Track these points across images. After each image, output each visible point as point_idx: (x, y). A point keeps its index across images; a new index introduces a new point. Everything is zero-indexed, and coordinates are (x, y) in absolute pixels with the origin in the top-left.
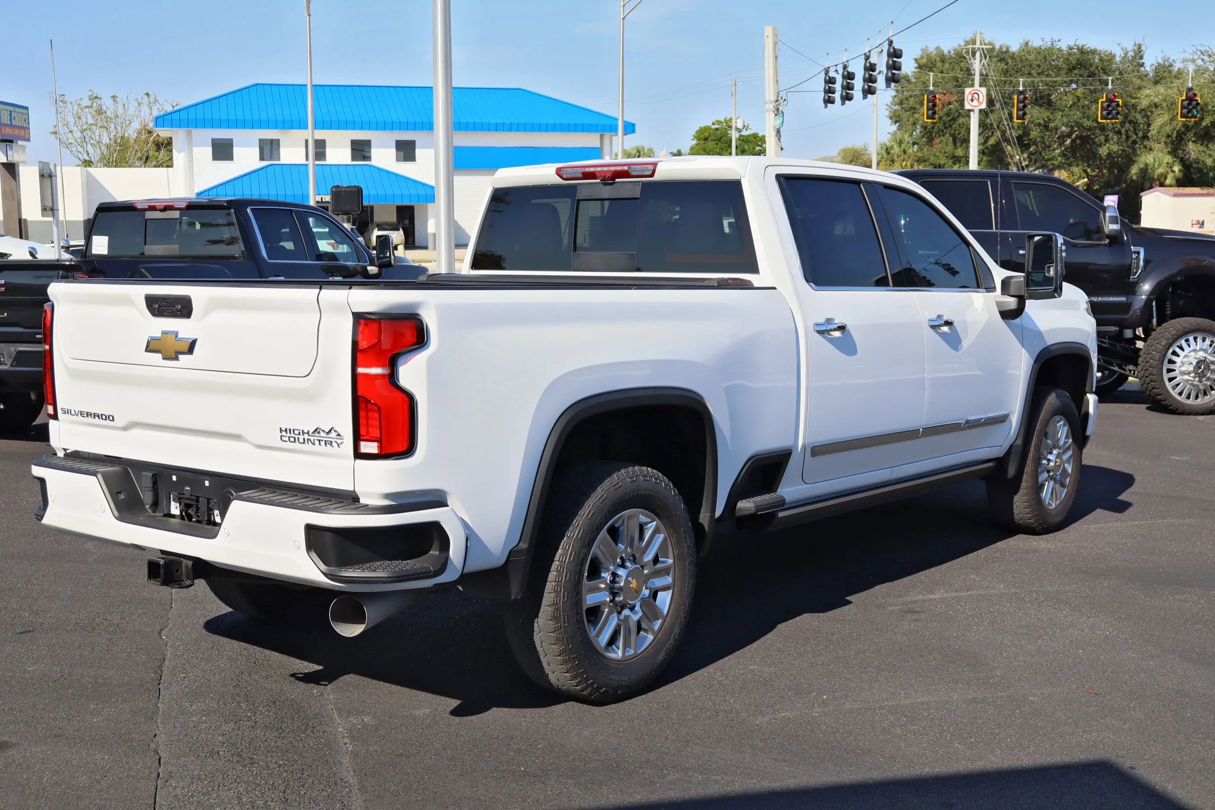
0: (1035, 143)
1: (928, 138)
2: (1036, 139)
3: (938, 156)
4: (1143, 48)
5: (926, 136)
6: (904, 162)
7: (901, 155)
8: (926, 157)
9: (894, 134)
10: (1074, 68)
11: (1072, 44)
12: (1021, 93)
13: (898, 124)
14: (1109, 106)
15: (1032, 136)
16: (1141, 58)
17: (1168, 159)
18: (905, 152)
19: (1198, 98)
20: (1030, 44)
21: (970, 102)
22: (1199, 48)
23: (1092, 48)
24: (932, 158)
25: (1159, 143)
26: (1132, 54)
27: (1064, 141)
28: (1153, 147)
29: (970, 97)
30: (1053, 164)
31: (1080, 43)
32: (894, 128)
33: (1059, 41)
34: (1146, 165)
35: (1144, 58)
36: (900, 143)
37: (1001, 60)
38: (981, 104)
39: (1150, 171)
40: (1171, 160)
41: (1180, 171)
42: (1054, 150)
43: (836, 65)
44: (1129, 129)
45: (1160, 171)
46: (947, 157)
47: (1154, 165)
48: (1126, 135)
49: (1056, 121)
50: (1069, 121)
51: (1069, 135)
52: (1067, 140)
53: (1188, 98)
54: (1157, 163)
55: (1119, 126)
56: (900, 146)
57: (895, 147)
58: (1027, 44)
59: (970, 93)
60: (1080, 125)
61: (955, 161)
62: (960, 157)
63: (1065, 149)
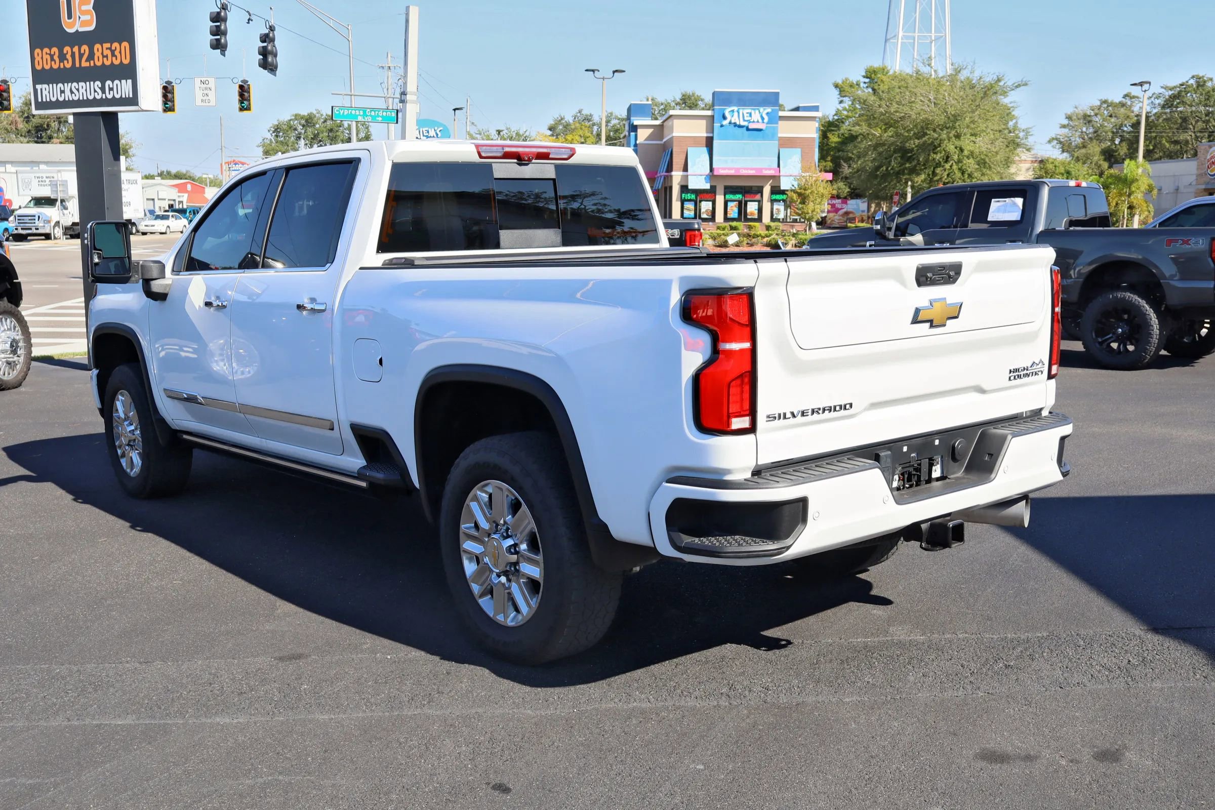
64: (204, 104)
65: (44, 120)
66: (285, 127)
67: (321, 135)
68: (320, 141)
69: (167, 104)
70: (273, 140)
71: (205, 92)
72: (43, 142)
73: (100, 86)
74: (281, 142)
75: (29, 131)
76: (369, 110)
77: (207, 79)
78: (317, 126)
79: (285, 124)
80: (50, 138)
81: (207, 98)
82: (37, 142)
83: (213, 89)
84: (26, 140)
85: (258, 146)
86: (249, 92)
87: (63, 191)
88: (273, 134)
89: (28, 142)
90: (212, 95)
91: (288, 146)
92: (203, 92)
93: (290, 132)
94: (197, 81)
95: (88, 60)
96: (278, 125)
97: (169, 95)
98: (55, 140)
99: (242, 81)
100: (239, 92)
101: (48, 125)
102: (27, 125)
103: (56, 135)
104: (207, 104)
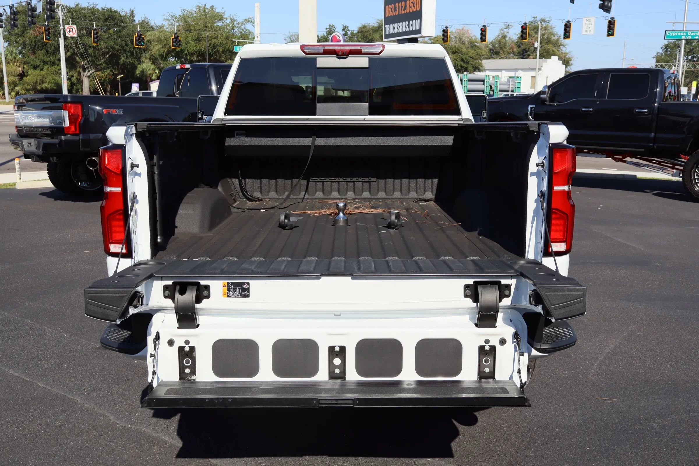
0: (91, 56)
1: (32, 50)
2: (91, 54)
3: (35, 61)
4: (134, 13)
5: (31, 50)
6: (15, 63)
7: (13, 59)
8: (28, 61)
9: (7, 47)
10: (107, 19)
11: (103, 7)
12: (95, 29)
13: (8, 42)
14: (139, 39)
15: (89, 52)
16: (134, 17)
17: (153, 67)
18: (15, 58)
19: (180, 38)
20: (80, 5)
21: (69, 33)
22: (171, 14)
23: (115, 10)
24: (32, 62)
25: (147, 59)
26: (129, 15)
27: (105, 56)
28: (143, 61)
29: (68, 30)
30: (101, 67)
31: (109, 7)
32: (6, 44)
33: (97, 5)
34: (143, 69)
35: (135, 17)
36: (12, 53)
37: (70, 12)
38: (74, 34)
39: (145, 72)
40: (154, 67)
41: (159, 72)
42: (101, 60)
43: (4, 6)
44: (137, 51)
45: (149, 72)
46: (40, 62)
47: (147, 69)
48: (136, 54)
49: (101, 46)
50: (108, 46)
51: (108, 53)
52: (107, 56)
53: (175, 38)
54: (148, 69)
55: (133, 50)
56: (12, 55)
57: (9, 55)
58: (78, 5)
59: (68, 28)
60: (112, 48)
61: (45, 64)
62: (48, 62)
63: (107, 60)
64: (587, 33)
65: (527, 46)
66: (672, 45)
67: (695, 50)
68: (694, 53)
69: (566, 34)
70: (663, 54)
71: (589, 26)
72: (526, 58)
73: (408, 24)
74: (668, 54)
75: (519, 53)
76: (690, 32)
77: (590, 18)
78: (694, 44)
79: (672, 44)
80: (529, 55)
81: (589, 29)
82: (522, 58)
83: (593, 24)
84: (517, 57)
85: (653, 58)
86: (614, 25)
87: (513, 84)
88: (664, 50)
89: (518, 59)
90: (592, 27)
91: (672, 57)
92: (587, 26)
93: (674, 48)
94: (585, 19)
95: (404, 10)
96: (667, 44)
97: (568, 29)
98: (531, 57)
99: (611, 18)
100: (608, 25)
101: (529, 49)
102: (518, 49)
103: (532, 54)
104: (589, 33)
